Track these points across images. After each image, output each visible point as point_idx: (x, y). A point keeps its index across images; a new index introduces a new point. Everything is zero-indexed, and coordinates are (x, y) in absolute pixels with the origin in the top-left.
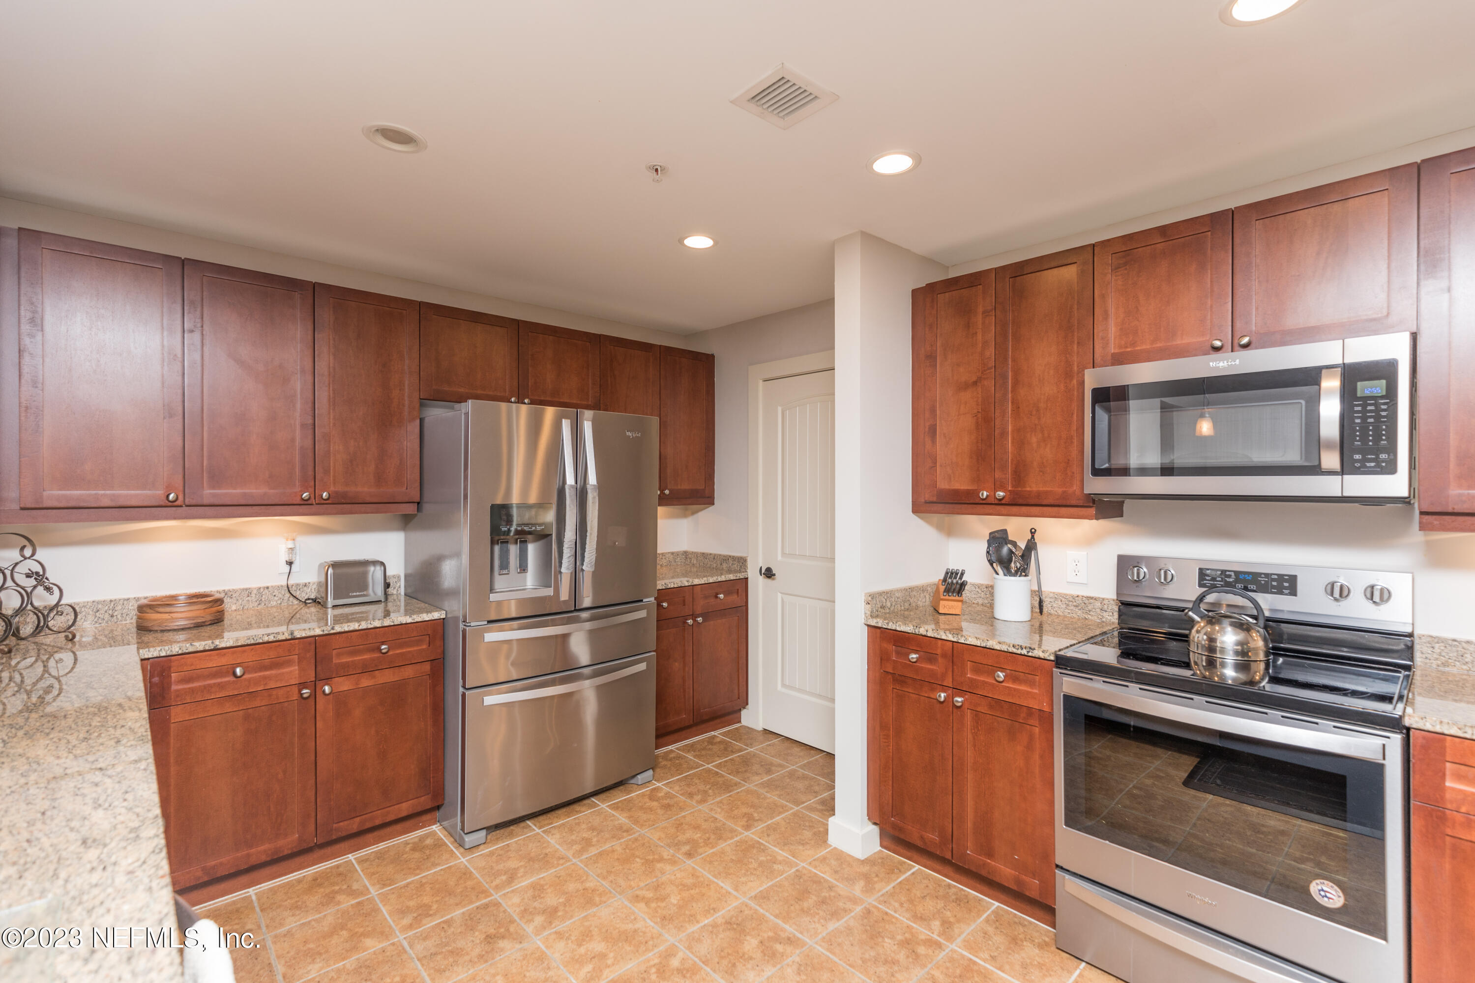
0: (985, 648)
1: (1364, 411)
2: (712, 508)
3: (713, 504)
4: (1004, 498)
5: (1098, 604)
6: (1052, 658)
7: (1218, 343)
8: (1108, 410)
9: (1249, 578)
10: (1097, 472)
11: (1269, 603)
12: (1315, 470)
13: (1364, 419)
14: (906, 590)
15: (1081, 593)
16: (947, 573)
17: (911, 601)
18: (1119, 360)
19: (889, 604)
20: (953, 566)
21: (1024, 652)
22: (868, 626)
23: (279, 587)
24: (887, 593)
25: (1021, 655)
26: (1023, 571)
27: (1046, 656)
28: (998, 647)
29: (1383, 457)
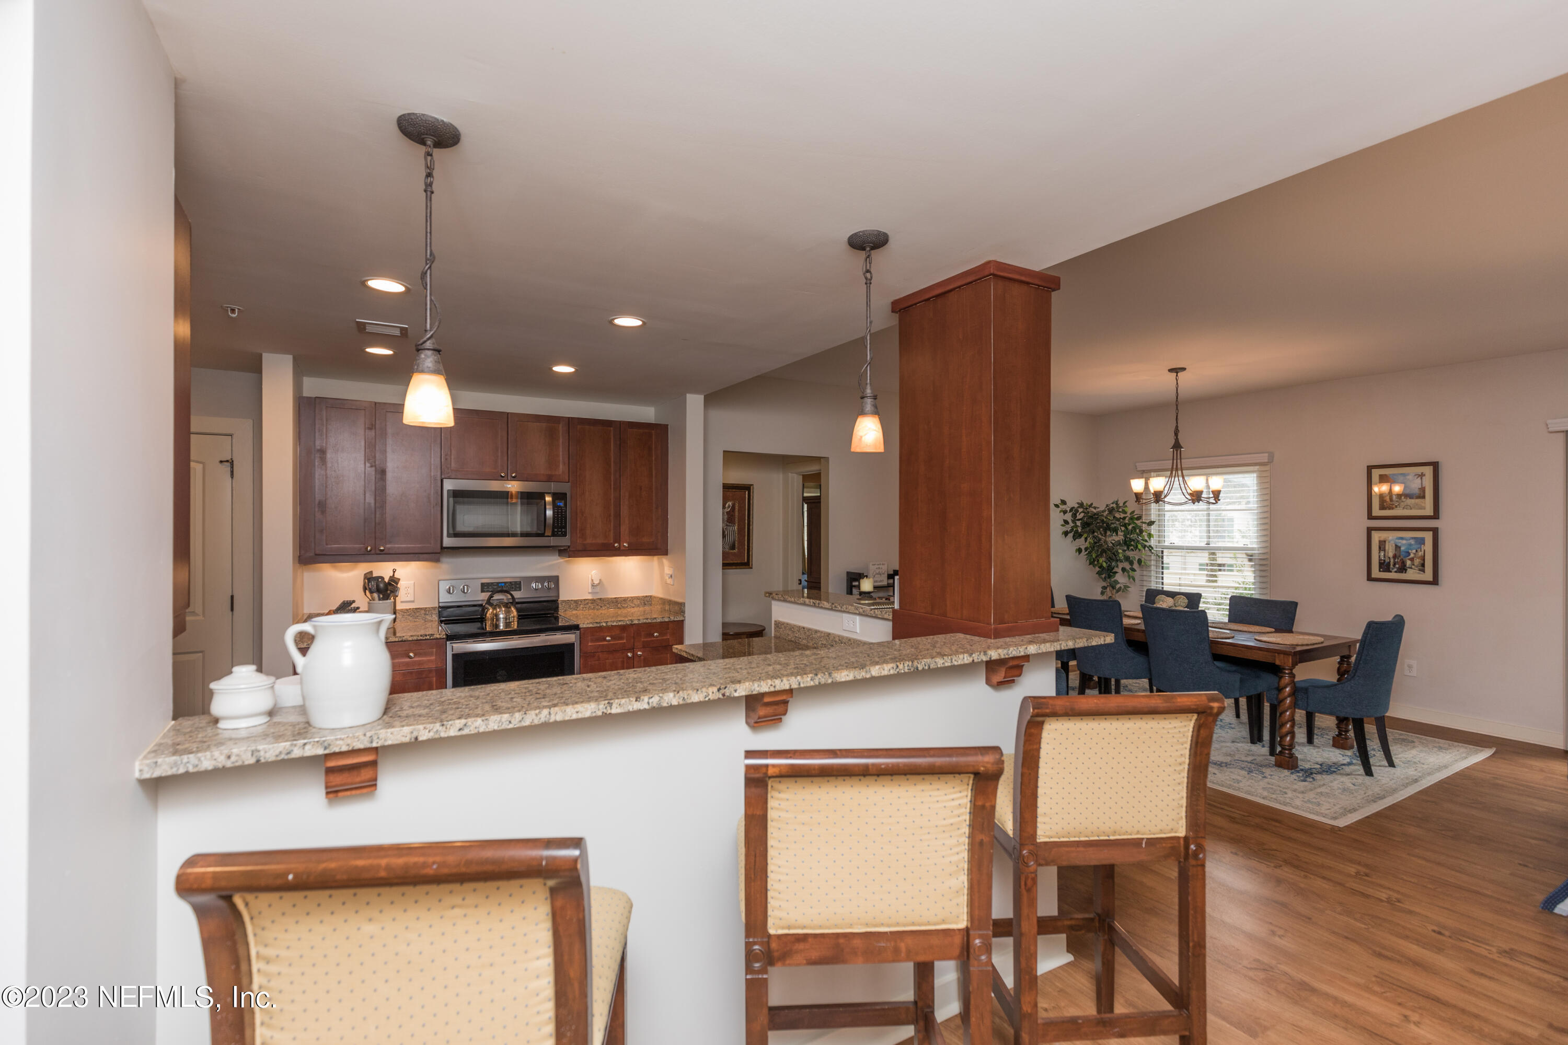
0: (402, 641)
5: (423, 612)
6: (444, 637)
7: (503, 474)
9: (503, 585)
11: (517, 595)
12: (542, 535)
15: (411, 607)
21: (428, 637)
25: (426, 639)
26: (386, 597)
27: (441, 636)
28: (411, 639)
29: (563, 530)
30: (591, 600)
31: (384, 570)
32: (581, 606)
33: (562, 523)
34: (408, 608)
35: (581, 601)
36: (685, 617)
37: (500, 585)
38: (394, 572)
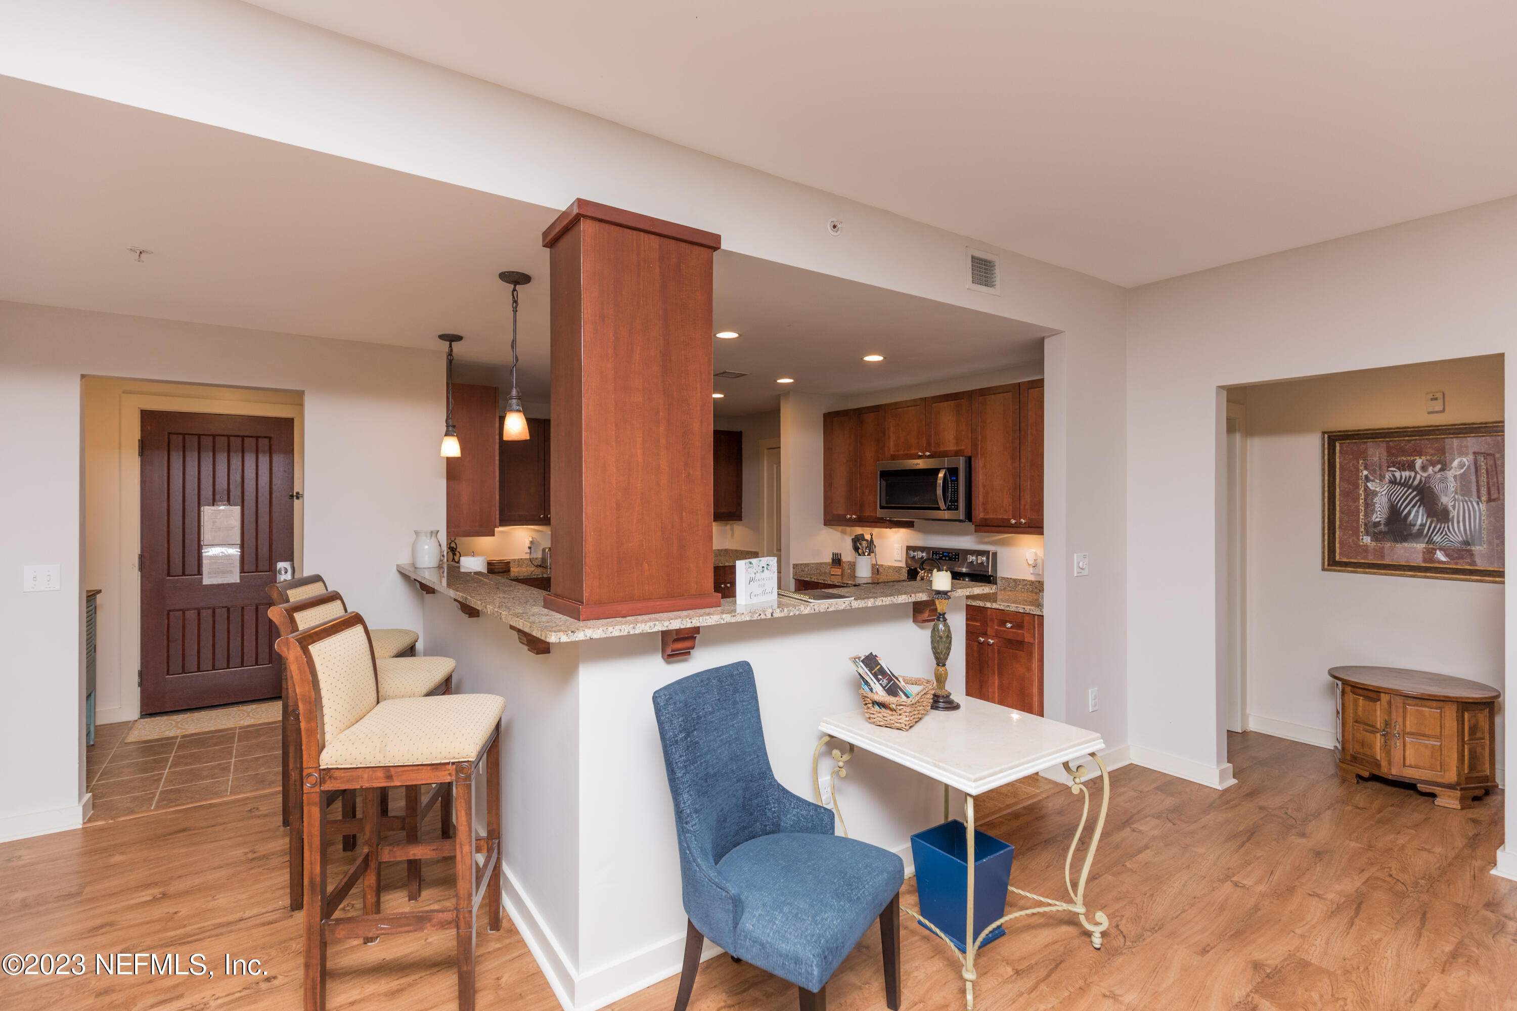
1: (951, 486)
2: (740, 522)
3: (741, 520)
4: (855, 518)
7: (920, 454)
8: (885, 480)
10: (882, 507)
13: (951, 489)
14: (818, 563)
15: (898, 565)
16: (833, 555)
17: (822, 569)
18: (894, 458)
19: (806, 570)
20: (836, 551)
22: (795, 579)
23: (526, 559)
24: (805, 564)
26: (868, 554)
29: (956, 504)
30: (1029, 581)
31: (867, 532)
32: (1020, 586)
33: (954, 497)
34: (896, 565)
35: (1020, 580)
36: (1043, 612)
37: (945, 554)
38: (872, 536)
